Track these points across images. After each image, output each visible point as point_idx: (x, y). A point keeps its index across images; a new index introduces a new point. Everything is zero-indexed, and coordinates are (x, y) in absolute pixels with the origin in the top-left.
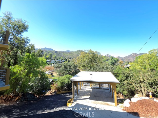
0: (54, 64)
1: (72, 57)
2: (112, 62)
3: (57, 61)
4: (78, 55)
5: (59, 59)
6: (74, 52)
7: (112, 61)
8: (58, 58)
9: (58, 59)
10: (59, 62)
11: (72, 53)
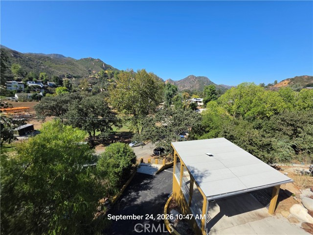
1: (75, 75)
3: (30, 84)
4: (90, 71)
5: (34, 79)
6: (77, 61)
11: (73, 64)
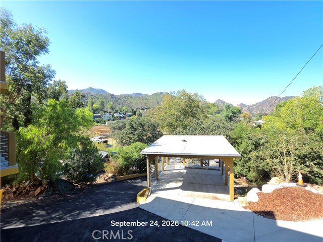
0: (110, 122)
1: (147, 107)
2: (227, 116)
3: (116, 115)
4: (158, 103)
5: (119, 111)
6: (150, 96)
7: (228, 114)
8: (117, 109)
9: (117, 112)
10: (121, 117)
11: (146, 99)
